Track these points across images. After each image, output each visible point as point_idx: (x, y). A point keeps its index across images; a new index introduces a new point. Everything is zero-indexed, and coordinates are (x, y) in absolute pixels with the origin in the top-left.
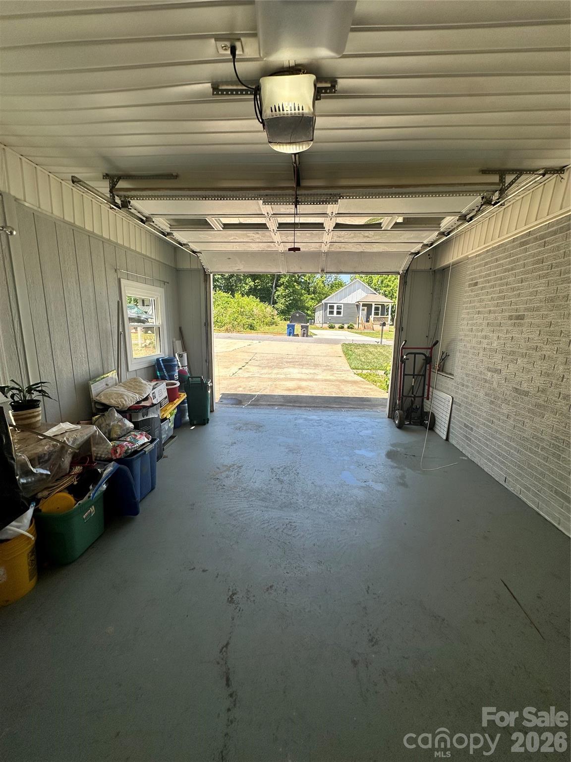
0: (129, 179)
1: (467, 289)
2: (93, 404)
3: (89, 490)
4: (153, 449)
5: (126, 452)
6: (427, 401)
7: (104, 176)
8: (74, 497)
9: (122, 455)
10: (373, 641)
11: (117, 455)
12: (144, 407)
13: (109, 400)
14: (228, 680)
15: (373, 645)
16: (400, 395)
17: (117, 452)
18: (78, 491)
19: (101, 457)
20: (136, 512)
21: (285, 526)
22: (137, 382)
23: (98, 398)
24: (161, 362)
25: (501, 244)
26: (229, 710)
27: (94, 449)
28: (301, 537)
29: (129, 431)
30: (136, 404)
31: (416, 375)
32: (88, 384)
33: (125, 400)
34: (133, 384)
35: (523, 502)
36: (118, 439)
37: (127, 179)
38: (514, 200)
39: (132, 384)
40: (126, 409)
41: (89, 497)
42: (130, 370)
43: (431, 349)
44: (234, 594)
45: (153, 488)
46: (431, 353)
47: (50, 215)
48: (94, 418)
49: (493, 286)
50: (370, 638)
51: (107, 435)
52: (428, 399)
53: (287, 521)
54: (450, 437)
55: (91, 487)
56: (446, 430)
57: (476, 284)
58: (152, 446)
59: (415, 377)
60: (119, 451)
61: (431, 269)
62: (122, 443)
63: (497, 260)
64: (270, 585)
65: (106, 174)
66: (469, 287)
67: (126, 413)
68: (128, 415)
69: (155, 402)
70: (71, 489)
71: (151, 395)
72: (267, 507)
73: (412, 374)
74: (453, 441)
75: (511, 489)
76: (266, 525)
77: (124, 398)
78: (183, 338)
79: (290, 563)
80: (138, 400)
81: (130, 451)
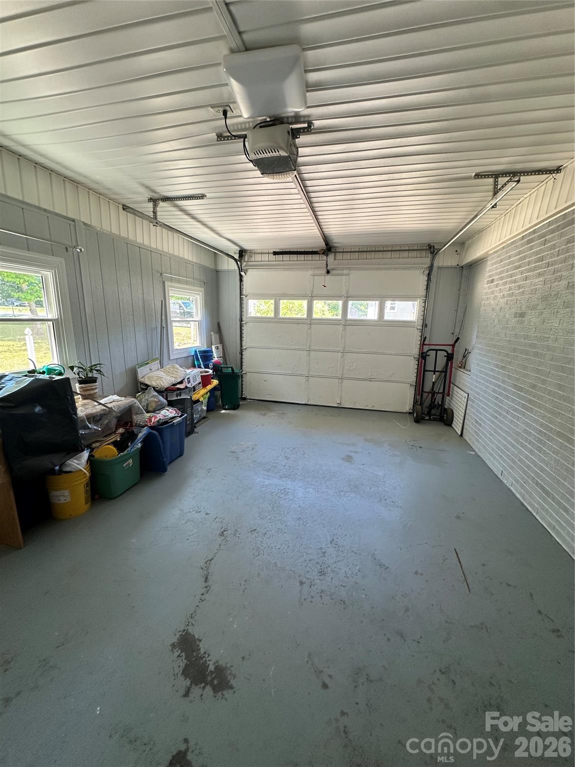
0: (168, 201)
1: (486, 285)
2: (139, 384)
3: (128, 447)
4: (181, 422)
5: (158, 421)
6: (448, 397)
7: (149, 200)
8: (117, 449)
9: (155, 424)
10: (322, 573)
11: (152, 423)
12: (179, 389)
13: (151, 381)
14: (206, 578)
15: (320, 576)
16: (419, 391)
17: (152, 421)
18: (121, 446)
19: (139, 424)
20: (165, 470)
21: (280, 491)
22: (175, 368)
23: (143, 380)
24: (198, 352)
25: (514, 241)
26: (203, 594)
27: (134, 417)
28: (290, 500)
29: (163, 406)
30: (172, 386)
31: (437, 371)
32: (135, 367)
33: (163, 383)
34: (172, 369)
35: (513, 493)
36: (154, 412)
37: (166, 201)
38: (523, 198)
39: (170, 370)
40: (164, 390)
41: (128, 451)
42: (171, 359)
43: (453, 346)
44: (225, 531)
45: (181, 454)
46: (453, 350)
47: (110, 233)
48: (137, 395)
49: (505, 283)
50: (320, 571)
51: (145, 408)
52: (448, 395)
53: (282, 488)
54: (464, 433)
55: (129, 444)
56: (461, 425)
57: (492, 281)
58: (179, 419)
59: (436, 373)
60: (153, 420)
61: (458, 265)
62: (156, 414)
63: (510, 257)
64: (254, 528)
65: (151, 198)
66: (487, 284)
67: (163, 393)
68: (164, 394)
69: (189, 385)
70: (115, 444)
71: (186, 380)
72: (269, 476)
73: (433, 370)
74: (466, 436)
75: (505, 482)
76: (263, 489)
77: (162, 380)
78: (220, 332)
79: (275, 517)
80: (174, 383)
81: (161, 421)
